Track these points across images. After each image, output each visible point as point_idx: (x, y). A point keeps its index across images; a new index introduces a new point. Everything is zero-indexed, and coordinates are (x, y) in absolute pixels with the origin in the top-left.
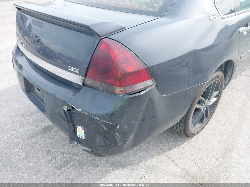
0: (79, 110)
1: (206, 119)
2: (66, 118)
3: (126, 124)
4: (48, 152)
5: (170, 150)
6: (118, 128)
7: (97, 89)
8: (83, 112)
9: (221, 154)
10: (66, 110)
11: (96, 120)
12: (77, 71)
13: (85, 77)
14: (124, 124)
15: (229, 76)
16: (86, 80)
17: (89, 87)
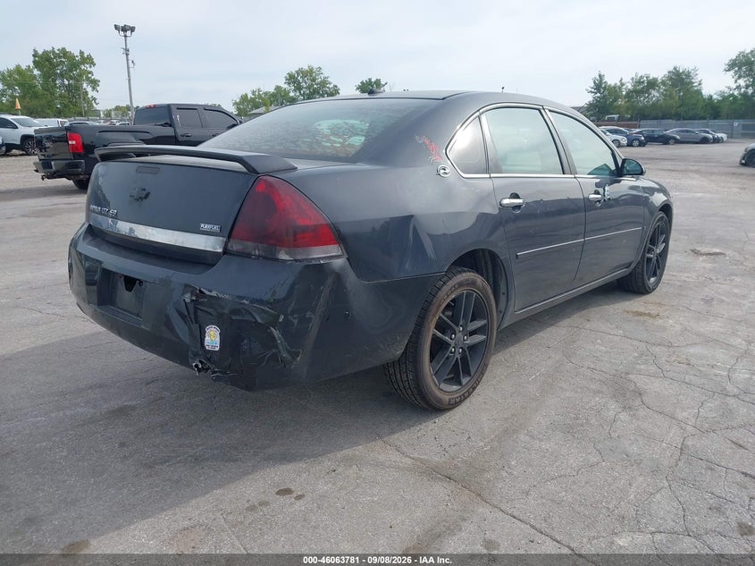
0: (214, 294)
1: (468, 379)
2: (186, 313)
3: (295, 316)
4: (122, 445)
5: (393, 433)
6: (281, 320)
7: (248, 256)
8: (220, 295)
9: (495, 437)
10: (188, 300)
11: (244, 304)
12: (216, 228)
13: (229, 237)
14: (293, 313)
15: (504, 294)
16: (229, 245)
17: (234, 255)
